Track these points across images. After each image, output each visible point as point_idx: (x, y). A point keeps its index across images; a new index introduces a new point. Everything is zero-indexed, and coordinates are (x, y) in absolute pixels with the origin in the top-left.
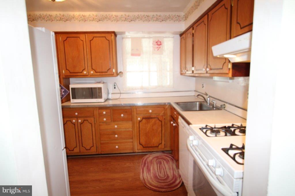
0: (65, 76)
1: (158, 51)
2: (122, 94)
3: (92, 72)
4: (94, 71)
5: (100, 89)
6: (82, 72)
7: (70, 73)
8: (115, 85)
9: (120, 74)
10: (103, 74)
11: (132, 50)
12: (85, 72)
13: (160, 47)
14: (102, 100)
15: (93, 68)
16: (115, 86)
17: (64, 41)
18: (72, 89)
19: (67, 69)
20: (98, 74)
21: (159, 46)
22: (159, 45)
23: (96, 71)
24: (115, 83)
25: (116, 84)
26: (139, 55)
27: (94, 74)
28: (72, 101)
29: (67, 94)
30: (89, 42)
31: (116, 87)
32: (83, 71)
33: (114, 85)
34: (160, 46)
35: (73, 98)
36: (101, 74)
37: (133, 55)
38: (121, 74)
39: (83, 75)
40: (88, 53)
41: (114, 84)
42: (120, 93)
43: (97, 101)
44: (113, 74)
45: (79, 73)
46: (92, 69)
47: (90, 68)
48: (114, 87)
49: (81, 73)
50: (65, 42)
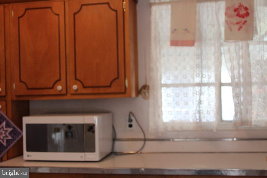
0: (18, 96)
1: (242, 30)
2: (147, 143)
3: (75, 87)
4: (79, 83)
5: (91, 128)
6: (52, 88)
7: (28, 89)
8: (132, 118)
9: (143, 91)
10: (102, 90)
11: (174, 31)
12: (59, 88)
13: (246, 22)
14: (94, 156)
15: (78, 77)
16: (130, 120)
17: (19, 18)
18: (28, 126)
19: (21, 81)
20: (89, 91)
21: (243, 20)
22: (243, 16)
23: (85, 85)
24: (131, 113)
25: (134, 115)
26: (191, 43)
27: (78, 92)
28: (27, 155)
29: (18, 139)
30: (73, 17)
31: (134, 123)
32: (55, 86)
33: (127, 118)
34: (246, 19)
35: (28, 150)
36: (96, 91)
37: (174, 43)
38: (145, 91)
39: (54, 93)
40: (68, 42)
41: (130, 116)
42: (145, 140)
43: (82, 157)
44: (123, 91)
45: (46, 90)
46: (76, 79)
47: (71, 76)
48: (128, 124)
49: (51, 90)
50: (21, 19)
